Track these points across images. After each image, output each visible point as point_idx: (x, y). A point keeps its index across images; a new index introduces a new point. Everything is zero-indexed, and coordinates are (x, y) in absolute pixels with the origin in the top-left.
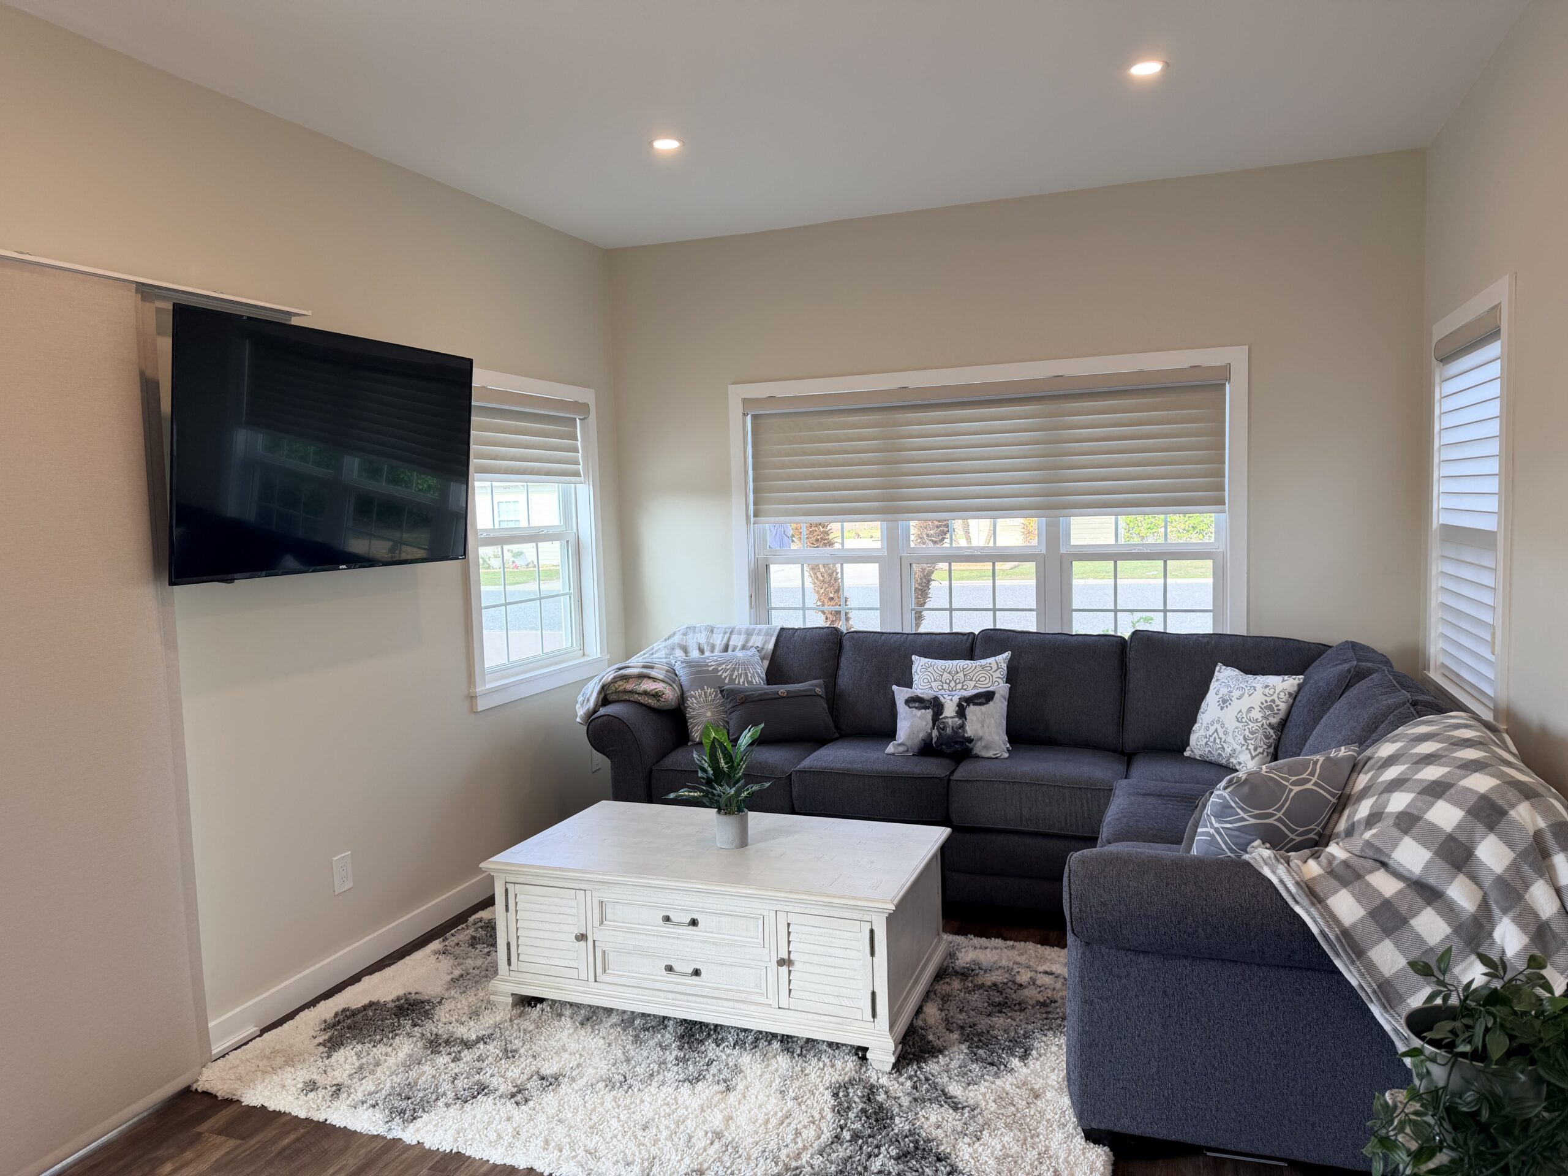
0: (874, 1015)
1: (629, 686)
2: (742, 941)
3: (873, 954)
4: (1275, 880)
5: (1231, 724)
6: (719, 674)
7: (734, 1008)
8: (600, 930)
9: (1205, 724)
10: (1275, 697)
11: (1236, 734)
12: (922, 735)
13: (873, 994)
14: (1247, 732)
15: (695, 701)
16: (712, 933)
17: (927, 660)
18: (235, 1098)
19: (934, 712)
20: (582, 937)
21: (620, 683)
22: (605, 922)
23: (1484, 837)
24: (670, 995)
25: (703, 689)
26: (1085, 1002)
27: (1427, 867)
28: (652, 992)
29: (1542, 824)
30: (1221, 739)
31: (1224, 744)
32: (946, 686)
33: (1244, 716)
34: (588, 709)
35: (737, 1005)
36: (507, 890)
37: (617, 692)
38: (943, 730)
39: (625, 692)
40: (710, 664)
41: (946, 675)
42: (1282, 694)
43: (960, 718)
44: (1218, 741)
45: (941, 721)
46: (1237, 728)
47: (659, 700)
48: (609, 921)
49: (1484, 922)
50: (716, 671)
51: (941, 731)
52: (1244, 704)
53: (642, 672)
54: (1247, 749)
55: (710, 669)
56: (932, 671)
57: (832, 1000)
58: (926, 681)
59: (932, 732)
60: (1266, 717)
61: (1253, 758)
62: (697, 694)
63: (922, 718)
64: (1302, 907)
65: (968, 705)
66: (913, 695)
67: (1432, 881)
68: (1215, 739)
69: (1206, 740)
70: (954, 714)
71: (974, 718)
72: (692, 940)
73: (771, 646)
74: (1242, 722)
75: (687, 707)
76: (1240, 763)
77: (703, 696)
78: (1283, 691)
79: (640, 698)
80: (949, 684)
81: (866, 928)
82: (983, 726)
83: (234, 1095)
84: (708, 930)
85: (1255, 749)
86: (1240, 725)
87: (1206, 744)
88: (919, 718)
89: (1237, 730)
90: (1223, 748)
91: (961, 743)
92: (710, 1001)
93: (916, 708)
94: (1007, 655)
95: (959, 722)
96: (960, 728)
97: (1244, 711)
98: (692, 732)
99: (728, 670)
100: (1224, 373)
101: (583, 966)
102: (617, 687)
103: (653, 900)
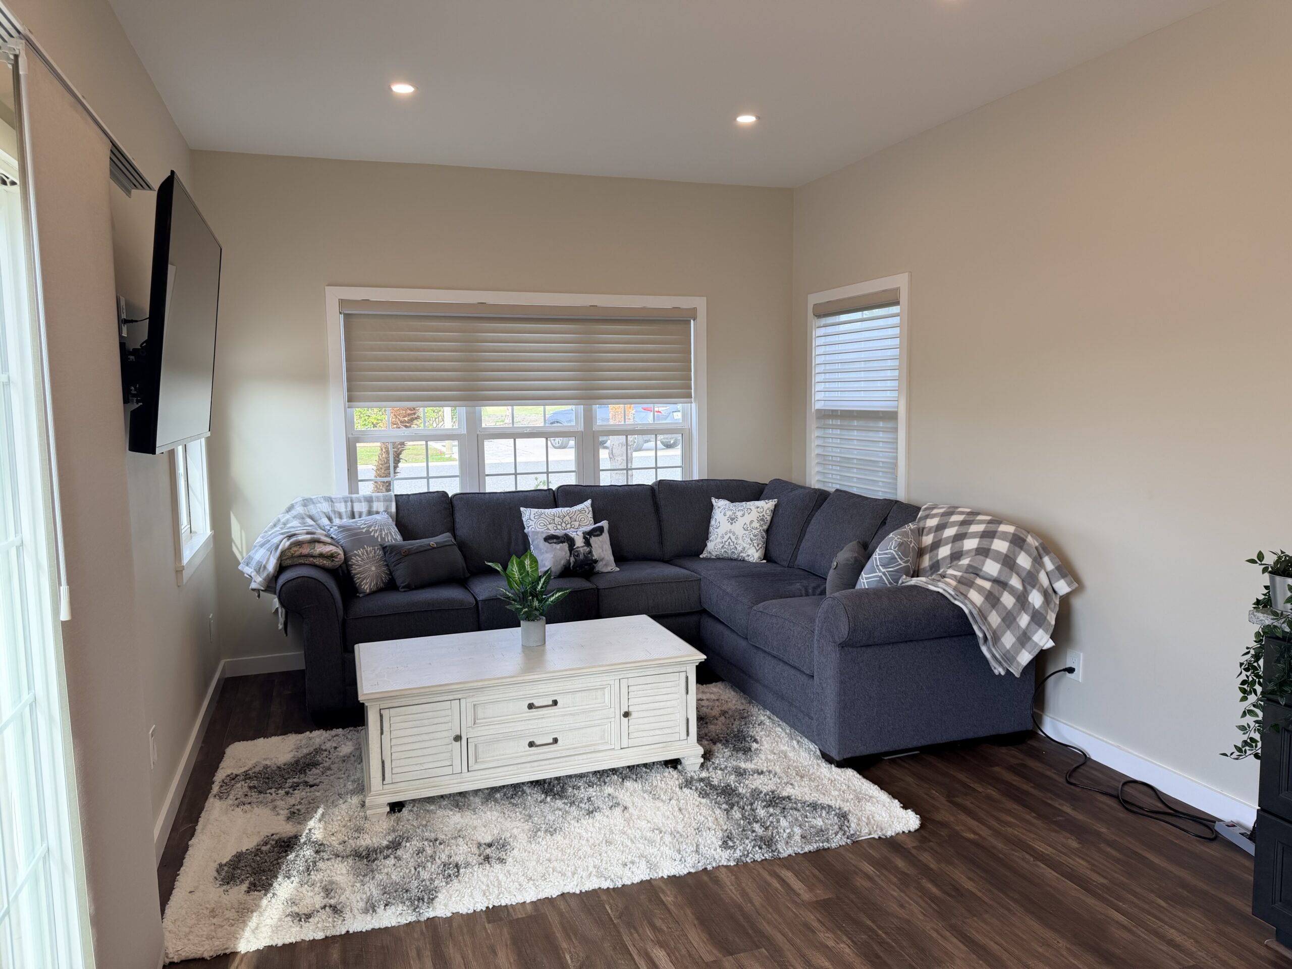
0: (688, 735)
1: (305, 550)
2: (591, 708)
3: (687, 693)
4: (941, 591)
5: (740, 532)
6: (372, 534)
7: (587, 759)
8: (473, 728)
9: (720, 535)
10: (764, 513)
11: (745, 538)
12: (563, 562)
13: (688, 720)
14: (752, 536)
15: (359, 559)
16: (569, 707)
17: (534, 510)
20: (458, 738)
21: (295, 549)
22: (477, 721)
23: (1019, 553)
24: (536, 764)
25: (364, 548)
27: (1000, 572)
28: (519, 766)
29: (1037, 544)
30: (734, 542)
31: (736, 546)
32: (559, 527)
33: (748, 526)
34: (268, 575)
35: (589, 756)
36: (381, 716)
37: (292, 557)
38: (577, 556)
39: (301, 556)
40: (362, 527)
41: (556, 519)
42: (768, 511)
43: (588, 547)
44: (732, 544)
46: (745, 534)
47: (333, 560)
48: (479, 719)
49: (1025, 593)
50: (368, 532)
52: (747, 519)
53: (314, 538)
54: (753, 546)
55: (364, 530)
56: (545, 517)
57: (658, 732)
60: (761, 526)
61: (757, 551)
62: (360, 552)
63: (561, 549)
64: (958, 600)
65: (590, 537)
67: (1002, 579)
68: (729, 543)
69: (722, 544)
70: (583, 544)
71: (596, 545)
72: (554, 716)
73: (393, 509)
74: (748, 530)
75: (352, 565)
76: (748, 556)
77: (365, 554)
78: (768, 509)
79: (315, 561)
80: (561, 525)
81: (683, 675)
82: (603, 551)
84: (565, 706)
85: (758, 546)
86: (747, 532)
87: (723, 547)
88: (559, 550)
89: (745, 536)
90: (736, 548)
91: (590, 564)
92: (567, 759)
93: (555, 543)
94: (589, 502)
95: (588, 549)
96: (589, 554)
97: (748, 523)
98: (361, 586)
99: (377, 530)
100: (692, 314)
101: (457, 762)
102: (293, 552)
103: (521, 693)
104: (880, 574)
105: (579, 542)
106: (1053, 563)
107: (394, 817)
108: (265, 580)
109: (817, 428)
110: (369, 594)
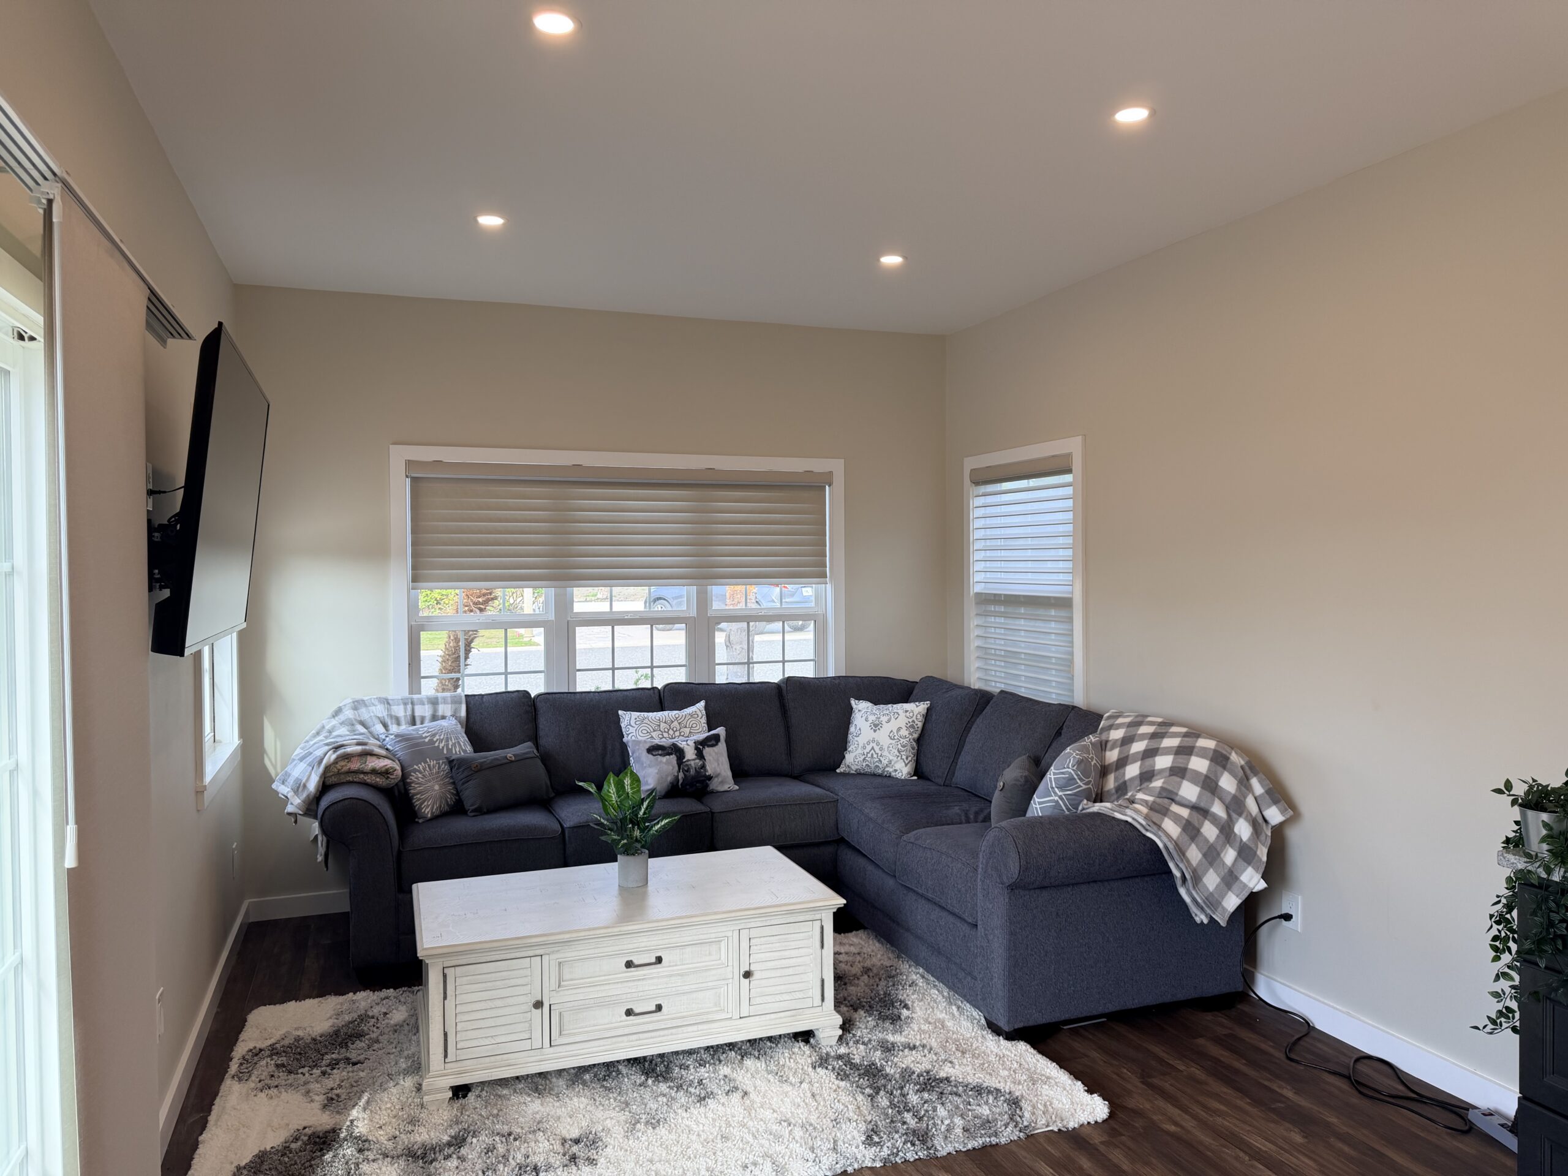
0: (823, 1000)
1: (355, 765)
2: (706, 966)
3: (822, 947)
5: (885, 741)
6: (436, 744)
7: (698, 1031)
8: (557, 992)
9: (861, 745)
10: (914, 718)
11: (891, 749)
12: (669, 779)
13: (823, 981)
14: (899, 746)
15: (420, 775)
16: (676, 965)
17: (638, 714)
19: (677, 756)
20: (539, 1005)
21: (342, 763)
22: (562, 983)
23: (1222, 774)
24: (634, 1037)
25: (426, 762)
27: (1200, 796)
28: (614, 1040)
29: (1243, 763)
30: (877, 754)
31: (881, 758)
32: (666, 735)
33: (895, 734)
34: (308, 796)
35: (701, 1027)
36: (445, 976)
37: (339, 773)
38: (687, 771)
39: (350, 772)
40: (424, 736)
41: (663, 725)
42: (919, 716)
43: (700, 759)
44: (875, 756)
45: (685, 764)
46: (891, 744)
47: (388, 777)
48: (565, 981)
49: (1230, 823)
50: (432, 742)
51: (686, 773)
52: (894, 725)
53: (365, 749)
54: (901, 758)
55: (427, 740)
56: (649, 723)
57: (786, 997)
58: (645, 732)
59: (678, 776)
60: (911, 734)
61: (906, 765)
62: (421, 768)
63: (667, 763)
65: (704, 747)
66: (653, 744)
67: (1202, 805)
68: (872, 755)
69: (864, 757)
70: (694, 757)
72: (658, 977)
73: (463, 713)
74: (894, 739)
75: (411, 783)
76: (896, 771)
77: (427, 769)
78: (919, 713)
79: (366, 778)
80: (668, 732)
81: (817, 924)
84: (672, 964)
85: (907, 759)
86: (893, 742)
87: (864, 759)
88: (666, 764)
89: (891, 746)
90: (880, 761)
91: (702, 782)
92: (674, 1031)
93: (660, 755)
94: (702, 704)
95: (699, 763)
97: (895, 731)
98: (421, 809)
99: (442, 740)
100: (827, 478)
101: (537, 1034)
102: (340, 768)
103: (617, 948)
104: (1056, 798)
105: (690, 754)
106: (1263, 786)
107: (457, 1104)
108: (304, 802)
109: (977, 615)
110: (431, 819)
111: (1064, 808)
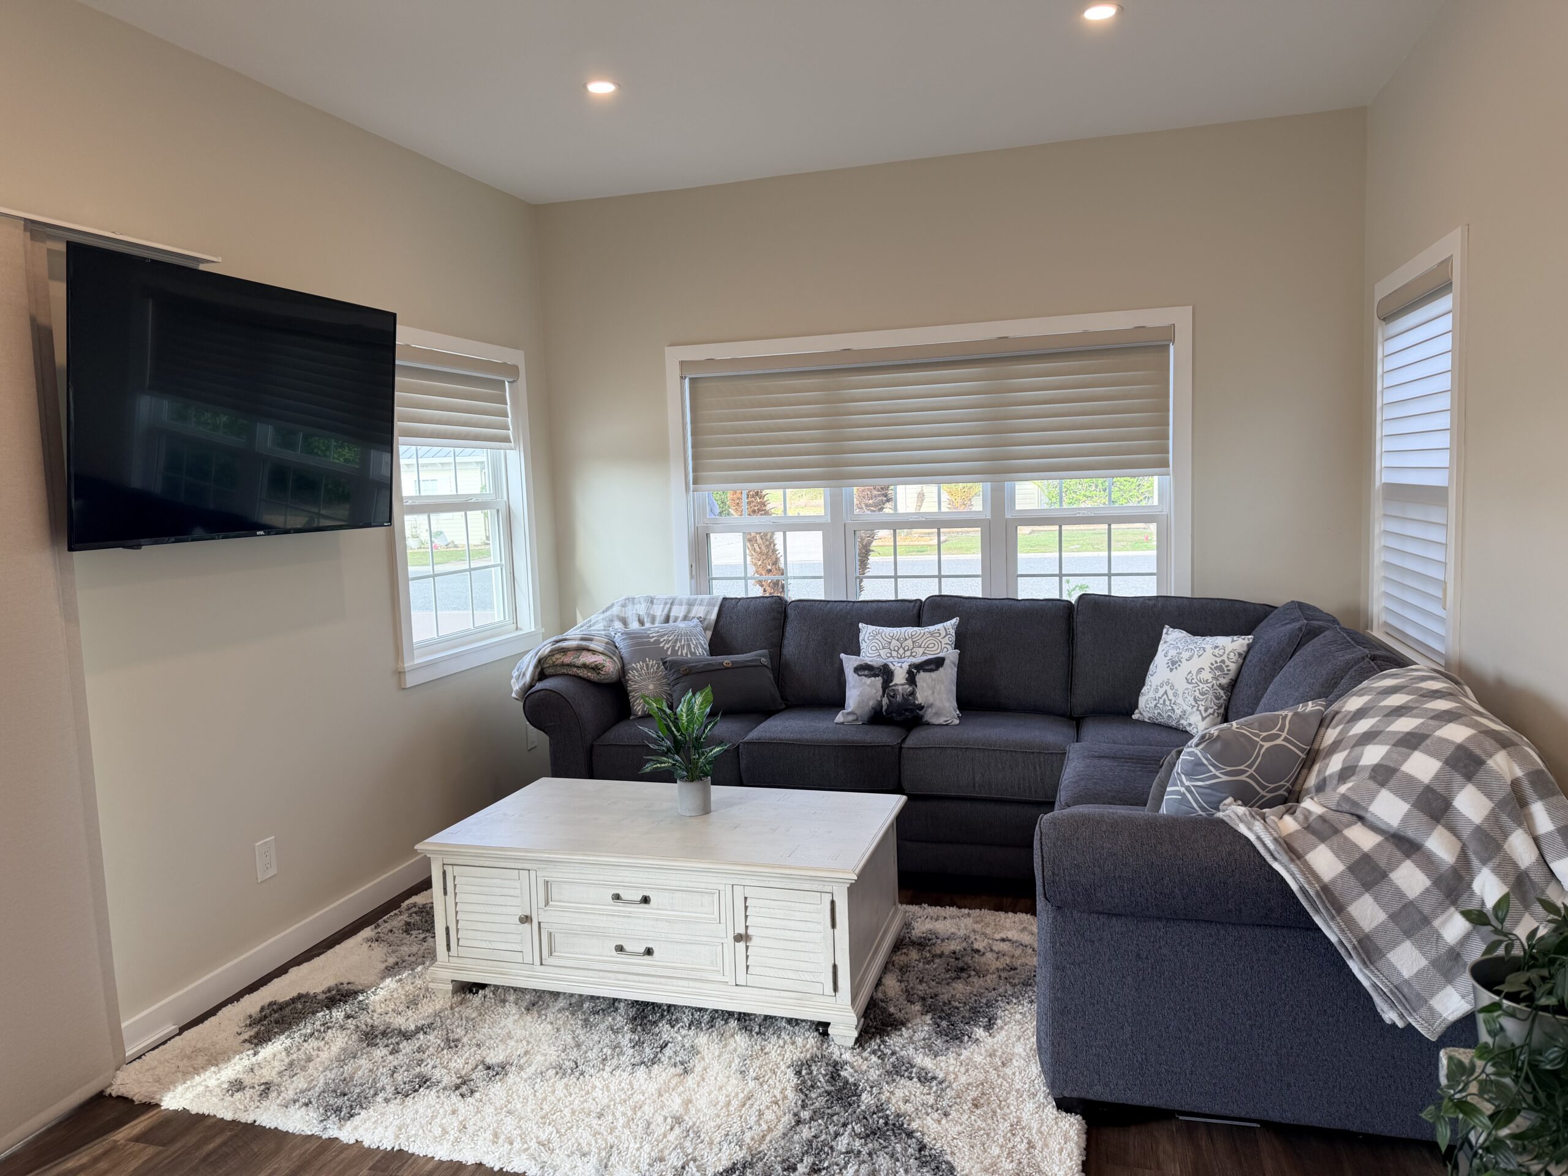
0: (835, 989)
1: (567, 659)
2: (696, 918)
3: (833, 926)
5: (1181, 685)
6: (661, 645)
7: (688, 987)
8: (545, 911)
9: (1154, 687)
10: (1225, 657)
11: (1186, 695)
12: (871, 703)
13: (835, 967)
14: (1197, 693)
15: (636, 674)
16: (665, 910)
17: (874, 628)
18: (153, 1101)
19: (883, 679)
20: (526, 919)
21: (558, 656)
22: (551, 903)
23: (1462, 787)
24: (621, 976)
25: (644, 661)
26: (1056, 968)
27: (1405, 819)
28: (601, 974)
29: (1519, 773)
30: (1170, 700)
31: (1174, 706)
32: (894, 654)
33: (1194, 677)
34: (524, 684)
35: (692, 984)
36: (444, 873)
37: (554, 665)
38: (893, 697)
39: (563, 665)
40: (651, 635)
42: (1232, 655)
43: (910, 685)
44: (1168, 703)
45: (890, 689)
46: (1187, 689)
47: (599, 673)
48: (555, 901)
49: (1463, 873)
50: (657, 642)
51: (892, 699)
52: (1193, 665)
53: (581, 645)
54: (1198, 710)
55: (652, 640)
56: (881, 639)
57: (791, 975)
58: (874, 648)
59: (882, 700)
60: (1216, 678)
61: (1203, 719)
62: (638, 666)
63: (871, 686)
64: (1281, 863)
65: (918, 672)
66: (862, 663)
67: (1410, 833)
68: (1164, 701)
69: (1155, 702)
71: (924, 685)
72: (644, 918)
73: (713, 616)
74: (1192, 683)
75: (629, 680)
76: (1190, 725)
77: (645, 668)
78: (1233, 651)
79: (578, 672)
80: (897, 651)
81: (827, 899)
82: (933, 693)
83: (152, 1098)
84: (660, 907)
85: (1206, 710)
86: (1190, 686)
87: (1156, 706)
88: (869, 686)
89: (1187, 692)
90: (1173, 710)
91: (912, 710)
92: (663, 980)
93: (866, 676)
94: (955, 621)
95: (909, 688)
96: (910, 695)
97: (1194, 672)
98: (634, 706)
99: (670, 641)
100: (1168, 334)
101: (527, 949)
102: (554, 660)
103: (602, 878)
104: (1183, 790)
105: (900, 677)
106: (1553, 819)
107: (457, 998)
108: (521, 689)
110: (640, 717)
111: (1195, 805)
